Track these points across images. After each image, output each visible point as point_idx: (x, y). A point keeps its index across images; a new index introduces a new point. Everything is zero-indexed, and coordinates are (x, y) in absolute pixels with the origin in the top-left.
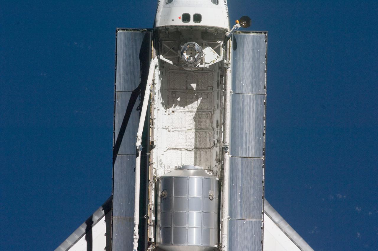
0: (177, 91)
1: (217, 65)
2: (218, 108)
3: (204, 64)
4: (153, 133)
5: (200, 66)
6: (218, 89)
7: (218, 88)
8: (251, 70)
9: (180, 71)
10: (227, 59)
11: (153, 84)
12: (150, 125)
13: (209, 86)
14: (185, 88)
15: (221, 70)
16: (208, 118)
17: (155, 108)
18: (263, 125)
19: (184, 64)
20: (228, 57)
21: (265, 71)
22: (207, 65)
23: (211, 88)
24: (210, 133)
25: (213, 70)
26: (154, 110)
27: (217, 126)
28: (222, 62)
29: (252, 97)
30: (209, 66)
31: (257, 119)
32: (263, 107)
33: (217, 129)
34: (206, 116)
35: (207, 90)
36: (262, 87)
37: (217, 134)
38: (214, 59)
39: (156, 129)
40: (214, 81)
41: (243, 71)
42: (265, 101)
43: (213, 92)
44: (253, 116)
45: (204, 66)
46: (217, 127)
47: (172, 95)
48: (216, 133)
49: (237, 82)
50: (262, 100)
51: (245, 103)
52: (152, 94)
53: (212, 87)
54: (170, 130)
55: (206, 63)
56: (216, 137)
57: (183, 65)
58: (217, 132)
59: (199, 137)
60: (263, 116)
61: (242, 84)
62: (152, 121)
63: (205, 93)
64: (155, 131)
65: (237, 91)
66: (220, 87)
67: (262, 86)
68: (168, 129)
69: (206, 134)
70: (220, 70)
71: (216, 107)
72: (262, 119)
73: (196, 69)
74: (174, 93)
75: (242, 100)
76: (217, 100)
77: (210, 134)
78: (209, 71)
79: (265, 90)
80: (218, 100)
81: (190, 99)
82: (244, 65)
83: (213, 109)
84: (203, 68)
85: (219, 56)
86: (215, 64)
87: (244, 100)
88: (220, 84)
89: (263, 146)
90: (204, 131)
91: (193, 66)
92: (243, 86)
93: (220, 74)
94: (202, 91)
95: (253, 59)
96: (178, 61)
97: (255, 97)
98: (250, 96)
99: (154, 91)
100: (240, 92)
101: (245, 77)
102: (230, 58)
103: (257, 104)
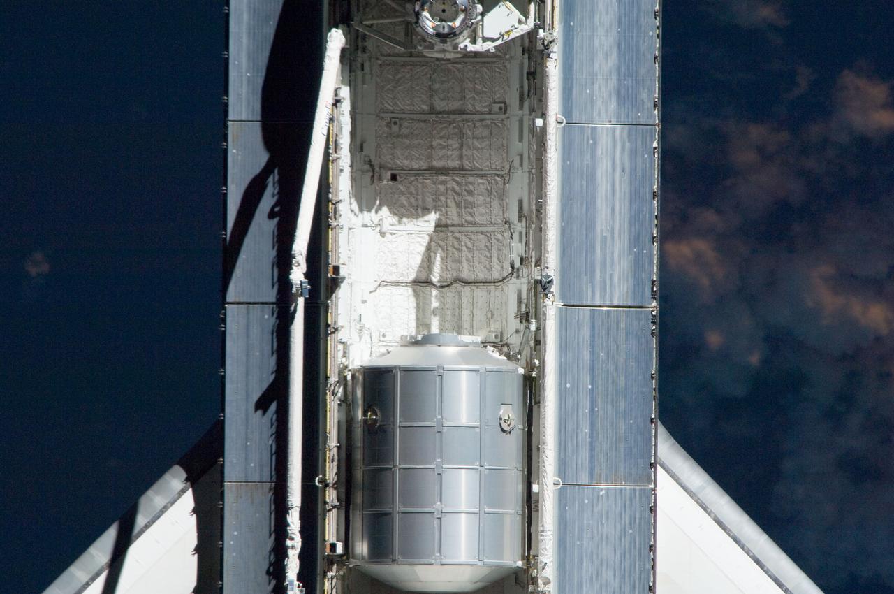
0: (404, 116)
1: (519, 43)
2: (521, 165)
3: (480, 41)
4: (336, 241)
5: (471, 48)
6: (521, 112)
7: (521, 107)
8: (614, 57)
9: (412, 59)
10: (547, 27)
11: (337, 102)
12: (328, 217)
13: (495, 103)
14: (425, 107)
15: (529, 58)
16: (494, 192)
17: (341, 170)
18: (651, 212)
19: (424, 40)
20: (548, 21)
21: (656, 58)
22: (489, 46)
23: (500, 109)
24: (500, 237)
25: (507, 57)
26: (339, 175)
27: (521, 216)
28: (532, 35)
29: (618, 133)
30: (495, 47)
31: (635, 195)
32: (652, 161)
33: (519, 224)
34: (487, 190)
35: (490, 113)
36: (649, 105)
37: (520, 241)
38: (509, 28)
39: (346, 229)
40: (509, 86)
41: (592, 60)
42: (655, 145)
43: (508, 118)
44: (623, 187)
45: (480, 46)
46: (520, 220)
47: (390, 128)
48: (516, 236)
49: (576, 90)
50: (648, 143)
51: (599, 152)
52: (335, 130)
53: (505, 103)
54: (384, 230)
55: (485, 40)
56: (517, 248)
57: (421, 45)
58: (521, 233)
59: (467, 248)
60: (652, 187)
61: (591, 95)
62: (335, 208)
63: (484, 123)
64: (342, 237)
65: (576, 117)
66: (526, 104)
67: (646, 100)
68: (378, 229)
69: (489, 238)
70: (526, 55)
71: (517, 163)
72: (648, 196)
73: (459, 55)
74: (395, 123)
75: (591, 142)
76: (517, 142)
77: (498, 240)
78: (494, 60)
79: (656, 112)
80: (520, 144)
81: (441, 138)
82: (597, 42)
83: (507, 167)
84: (476, 54)
85: (523, 18)
86: (513, 40)
87: (595, 143)
88: (526, 96)
89: (651, 273)
90: (482, 233)
91: (450, 48)
92: (592, 102)
93: (526, 70)
94: (477, 117)
95: (620, 23)
96: (407, 34)
97: (626, 132)
98: (614, 131)
99: (339, 122)
100: (584, 120)
101: (600, 77)
102: (555, 23)
103: (634, 154)
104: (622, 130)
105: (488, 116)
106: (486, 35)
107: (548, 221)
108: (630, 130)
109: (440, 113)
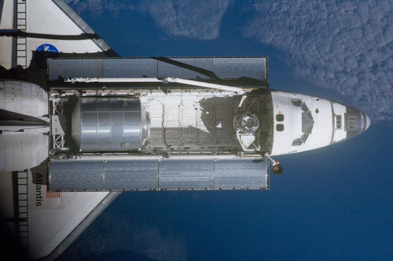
0: (215, 112)
1: (239, 146)
2: (201, 148)
3: (240, 134)
4: (178, 91)
5: (238, 132)
6: (217, 147)
7: (219, 148)
8: (235, 176)
9: (232, 114)
10: (244, 155)
11: (221, 91)
12: (185, 89)
13: (219, 139)
14: (217, 118)
15: (234, 150)
16: (192, 140)
17: (199, 93)
18: (187, 188)
19: (239, 117)
20: (246, 155)
21: (235, 188)
22: (238, 138)
23: (218, 141)
24: (179, 142)
25: (234, 143)
26: (198, 92)
27: (186, 148)
28: (242, 150)
29: (211, 177)
30: (238, 139)
31: (192, 183)
32: (203, 188)
33: (183, 148)
34: (193, 138)
35: (216, 138)
36: (220, 186)
37: (178, 148)
38: (244, 144)
39: (181, 94)
40: (225, 144)
41: (233, 169)
42: (208, 189)
43: (215, 144)
44: (195, 179)
45: (238, 134)
46: (184, 148)
47: (211, 108)
48: (179, 147)
49: (224, 164)
50: (209, 187)
51: (206, 172)
52: (212, 90)
53: (219, 143)
54: (180, 106)
55: (240, 136)
56: (176, 148)
57: (238, 116)
58: (180, 148)
59: (175, 132)
60: (196, 188)
61: (223, 169)
62: (188, 91)
63: (213, 136)
64: (179, 93)
65: (216, 164)
66: (220, 149)
67: (222, 186)
68: (180, 104)
69: (178, 138)
70: (235, 149)
71: (202, 146)
72: (193, 187)
73: (234, 128)
74: (212, 109)
75: (209, 169)
76: (208, 147)
77: (178, 141)
78: (232, 139)
79: (218, 189)
80: (207, 148)
81: (208, 123)
82: (239, 170)
83: (200, 144)
84: (236, 133)
85: (247, 148)
86: (240, 145)
87: (208, 170)
88: (222, 149)
89: (169, 189)
90: (180, 136)
91: (237, 125)
92: (221, 169)
93: (231, 149)
94: (215, 134)
95: (245, 177)
96: (241, 112)
97: (212, 180)
98: (212, 176)
99: (214, 92)
100: (215, 167)
101: (228, 171)
102: (246, 158)
103: (205, 182)
104: (213, 179)
105: (215, 137)
106: (241, 136)
107: (186, 156)
108: (212, 181)
109: (216, 123)
